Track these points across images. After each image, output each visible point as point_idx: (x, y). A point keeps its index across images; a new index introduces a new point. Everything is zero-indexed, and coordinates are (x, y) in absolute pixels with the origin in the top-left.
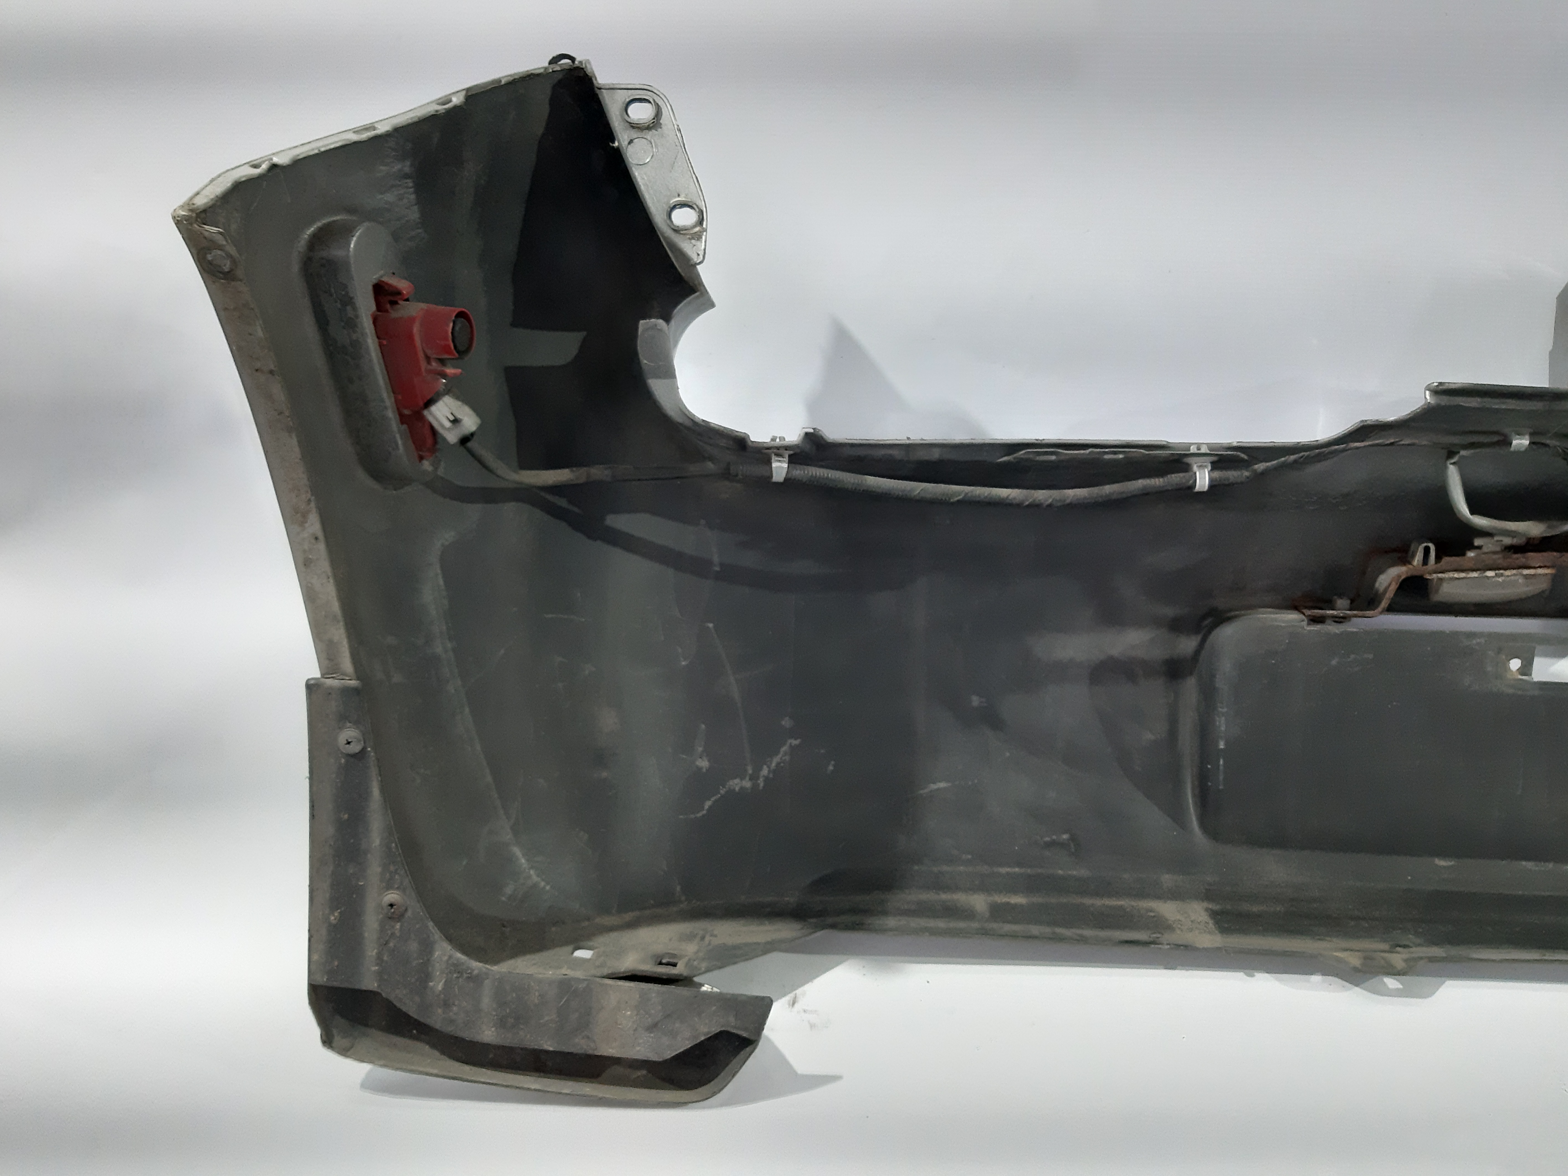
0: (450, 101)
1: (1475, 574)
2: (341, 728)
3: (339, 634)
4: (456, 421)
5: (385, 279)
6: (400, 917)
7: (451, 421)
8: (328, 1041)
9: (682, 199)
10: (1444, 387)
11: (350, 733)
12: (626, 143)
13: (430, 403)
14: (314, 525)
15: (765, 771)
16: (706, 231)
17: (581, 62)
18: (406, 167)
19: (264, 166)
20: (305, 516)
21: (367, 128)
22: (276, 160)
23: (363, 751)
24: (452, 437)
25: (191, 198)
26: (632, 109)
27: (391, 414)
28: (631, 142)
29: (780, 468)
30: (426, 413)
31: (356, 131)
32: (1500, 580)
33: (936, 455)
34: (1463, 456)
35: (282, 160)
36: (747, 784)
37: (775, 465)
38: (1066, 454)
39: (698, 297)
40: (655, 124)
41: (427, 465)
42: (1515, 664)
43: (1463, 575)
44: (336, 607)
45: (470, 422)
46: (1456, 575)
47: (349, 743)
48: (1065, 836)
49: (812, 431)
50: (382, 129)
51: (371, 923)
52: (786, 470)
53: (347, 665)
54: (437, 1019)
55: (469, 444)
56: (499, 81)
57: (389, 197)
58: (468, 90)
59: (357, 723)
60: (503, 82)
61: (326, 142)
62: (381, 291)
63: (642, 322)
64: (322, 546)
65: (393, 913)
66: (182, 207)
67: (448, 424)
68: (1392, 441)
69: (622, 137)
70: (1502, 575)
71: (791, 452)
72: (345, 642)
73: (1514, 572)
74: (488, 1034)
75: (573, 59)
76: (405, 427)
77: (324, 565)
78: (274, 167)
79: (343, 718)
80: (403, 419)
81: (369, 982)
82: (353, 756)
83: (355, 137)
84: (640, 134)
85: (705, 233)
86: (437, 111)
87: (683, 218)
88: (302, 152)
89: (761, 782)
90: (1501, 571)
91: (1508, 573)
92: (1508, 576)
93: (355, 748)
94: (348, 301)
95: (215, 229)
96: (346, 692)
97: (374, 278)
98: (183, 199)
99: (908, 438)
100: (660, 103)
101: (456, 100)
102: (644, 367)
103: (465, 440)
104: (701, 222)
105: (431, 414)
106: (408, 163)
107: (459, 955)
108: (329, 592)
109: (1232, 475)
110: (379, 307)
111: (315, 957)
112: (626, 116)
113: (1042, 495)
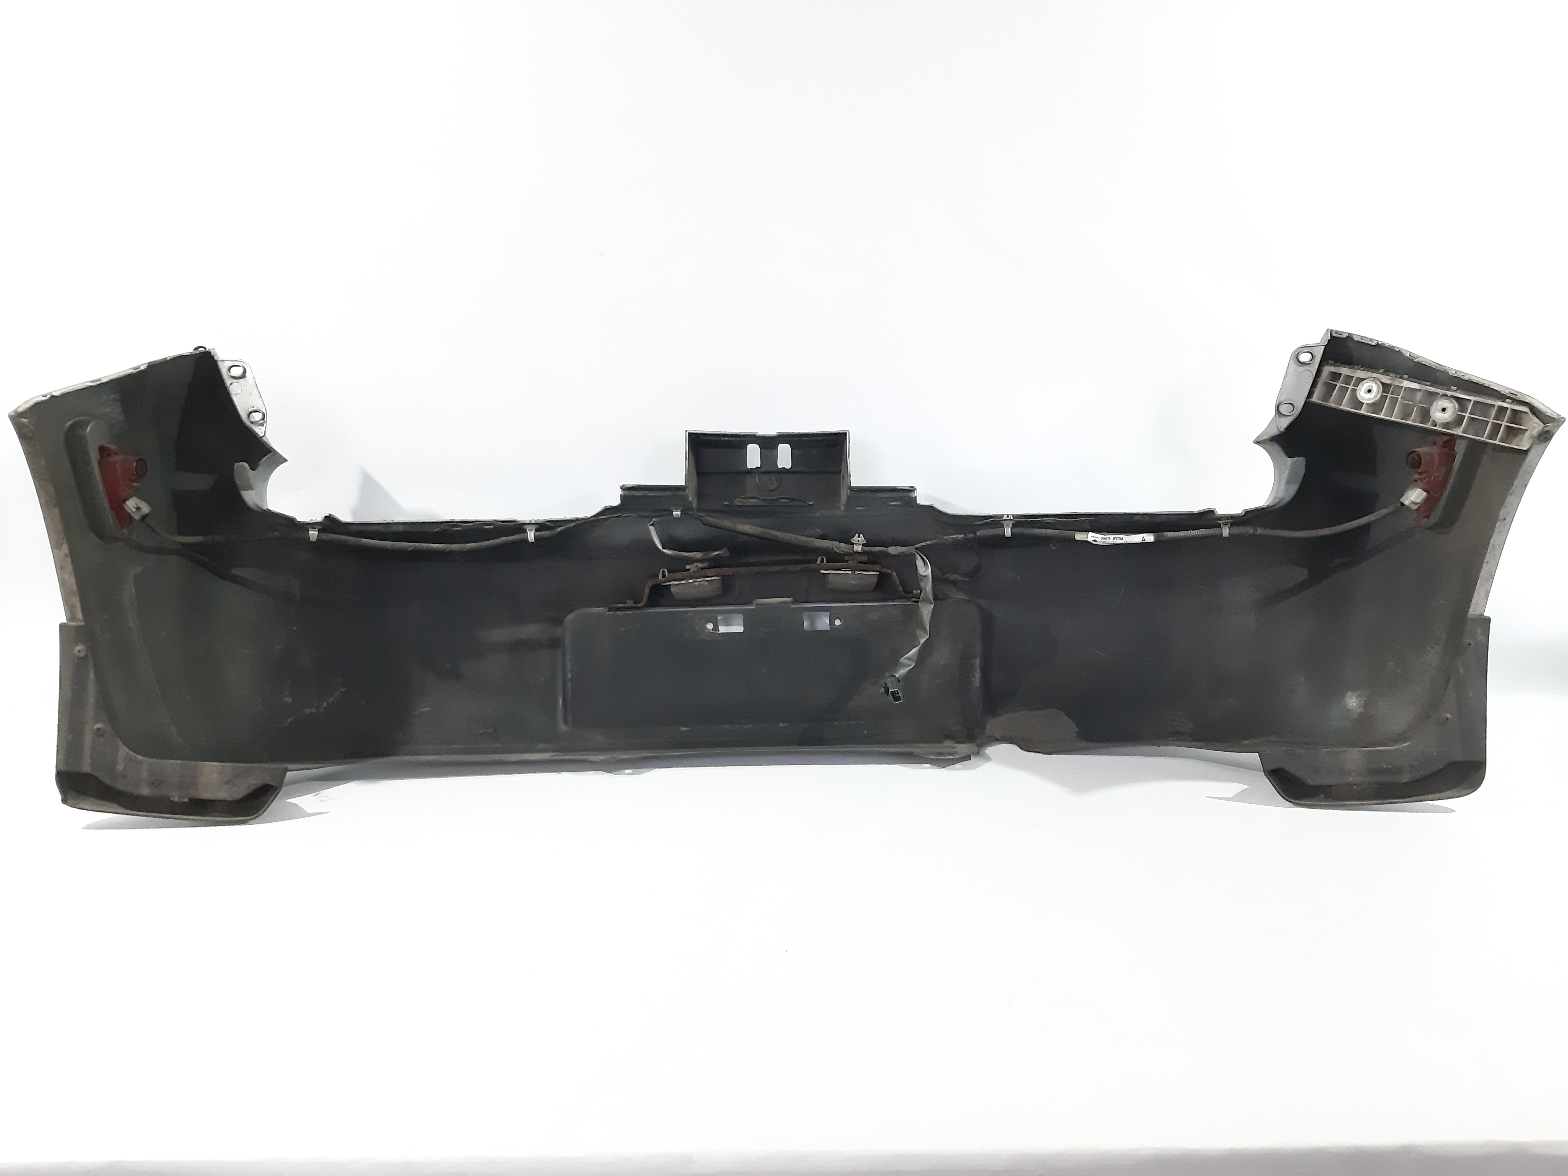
0: (140, 368)
1: (684, 582)
2: (77, 645)
3: (76, 601)
4: (138, 508)
5: (105, 444)
6: (102, 736)
7: (136, 508)
8: (64, 801)
9: (255, 409)
10: (625, 487)
11: (80, 647)
12: (229, 385)
13: (124, 501)
14: (65, 549)
15: (325, 704)
16: (266, 422)
17: (209, 349)
18: (117, 396)
19: (48, 396)
20: (61, 545)
21: (97, 381)
22: (54, 394)
23: (86, 656)
24: (137, 517)
25: (16, 409)
26: (233, 369)
27: (106, 505)
28: (231, 384)
29: (313, 534)
30: (124, 505)
31: (92, 382)
32: (697, 584)
33: (401, 528)
34: (655, 521)
35: (56, 394)
36: (314, 711)
37: (311, 532)
38: (465, 526)
39: (271, 456)
40: (243, 376)
41: (125, 531)
42: (710, 626)
43: (678, 582)
44: (75, 588)
45: (146, 509)
46: (675, 583)
47: (79, 651)
48: (491, 730)
49: (328, 515)
50: (104, 380)
51: (88, 738)
52: (316, 536)
53: (80, 615)
54: (120, 786)
55: (146, 520)
56: (166, 358)
57: (109, 410)
58: (149, 363)
59: (83, 643)
60: (168, 359)
61: (76, 387)
62: (102, 449)
63: (236, 464)
64: (69, 560)
65: (99, 733)
66: (12, 412)
67: (134, 510)
68: (620, 515)
69: (228, 381)
70: (696, 582)
71: (320, 527)
72: (79, 605)
73: (702, 579)
74: (145, 791)
75: (205, 348)
76: (113, 512)
77: (70, 568)
78: (53, 396)
79: (77, 641)
80: (112, 508)
81: (86, 768)
82: (82, 658)
83: (91, 384)
84: (236, 380)
85: (265, 423)
86: (132, 372)
87: (257, 417)
88: (66, 390)
89: (322, 710)
90: (696, 579)
91: (699, 580)
92: (699, 582)
93: (82, 654)
94: (86, 453)
95: (26, 420)
96: (78, 627)
97: (100, 444)
98: (13, 409)
99: (385, 520)
100: (246, 367)
101: (142, 368)
102: (238, 485)
103: (144, 518)
104: (263, 419)
105: (127, 505)
106: (118, 395)
107: (131, 753)
108: (72, 581)
109: (546, 533)
110: (101, 456)
111: (60, 757)
112: (229, 373)
113: (454, 547)
